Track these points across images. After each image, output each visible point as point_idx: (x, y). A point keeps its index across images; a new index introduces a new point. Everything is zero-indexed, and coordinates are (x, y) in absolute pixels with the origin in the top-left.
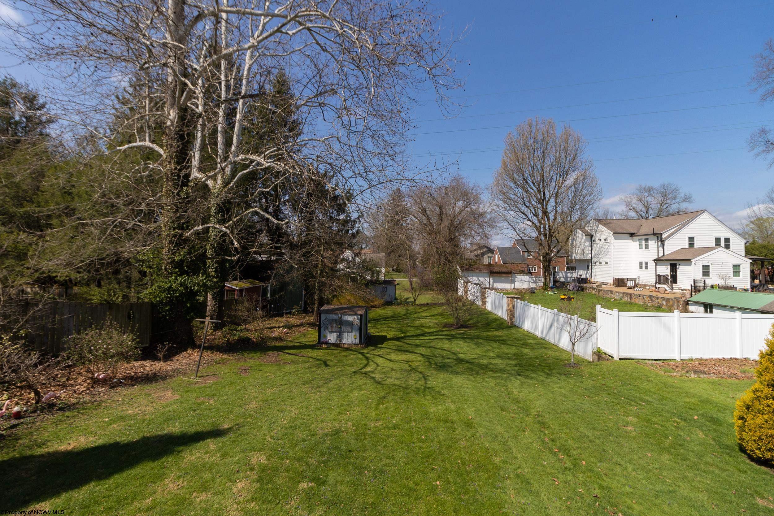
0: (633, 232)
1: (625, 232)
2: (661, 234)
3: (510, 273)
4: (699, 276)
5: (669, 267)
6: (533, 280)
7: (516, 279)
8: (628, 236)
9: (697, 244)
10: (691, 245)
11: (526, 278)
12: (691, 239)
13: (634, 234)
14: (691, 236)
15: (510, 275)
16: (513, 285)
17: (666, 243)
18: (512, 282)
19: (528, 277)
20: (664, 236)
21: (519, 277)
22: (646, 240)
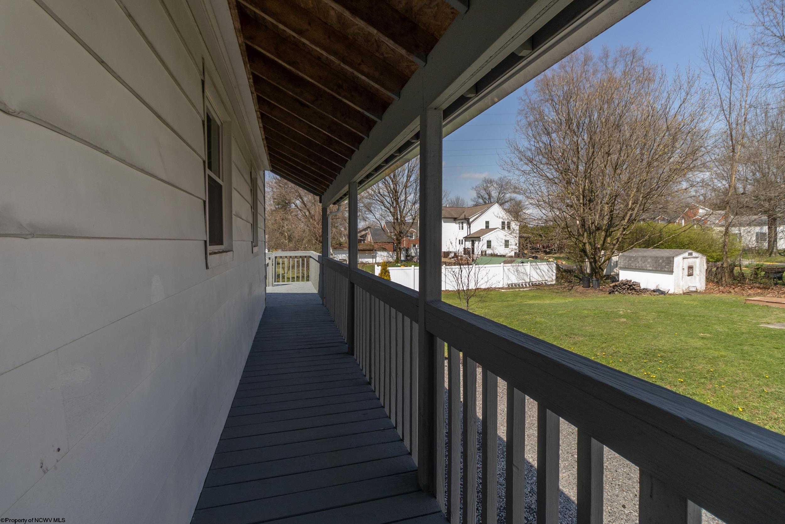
0: (456, 216)
1: (451, 217)
2: (469, 219)
3: (372, 250)
4: (485, 248)
5: (471, 242)
6: (390, 255)
7: (377, 255)
8: (452, 220)
9: (491, 227)
10: (487, 227)
11: (385, 254)
12: (487, 223)
13: (456, 218)
14: (487, 220)
15: (372, 252)
16: (374, 260)
17: (471, 225)
18: (374, 257)
19: (386, 253)
20: (471, 220)
21: (379, 253)
22: (462, 223)
